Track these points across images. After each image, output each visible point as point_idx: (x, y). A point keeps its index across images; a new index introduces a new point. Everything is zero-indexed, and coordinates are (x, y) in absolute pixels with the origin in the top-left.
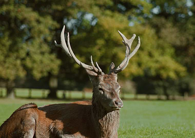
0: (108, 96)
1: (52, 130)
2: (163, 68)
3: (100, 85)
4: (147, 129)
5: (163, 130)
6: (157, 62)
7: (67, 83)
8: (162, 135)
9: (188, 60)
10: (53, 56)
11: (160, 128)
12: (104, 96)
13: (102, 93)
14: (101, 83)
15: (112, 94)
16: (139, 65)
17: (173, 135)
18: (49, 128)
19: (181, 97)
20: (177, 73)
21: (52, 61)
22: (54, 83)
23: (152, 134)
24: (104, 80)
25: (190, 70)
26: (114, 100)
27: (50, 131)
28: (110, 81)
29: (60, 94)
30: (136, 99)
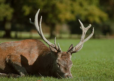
0: (62, 70)
1: (8, 61)
2: (91, 15)
3: (58, 60)
4: (78, 61)
5: (90, 61)
6: (86, 10)
7: (18, 26)
8: (89, 65)
9: (109, 8)
10: (8, 6)
11: (88, 59)
12: (59, 69)
13: (59, 66)
14: (59, 58)
15: (65, 69)
16: (73, 12)
17: (98, 65)
18: (5, 59)
19: (104, 36)
20: (101, 19)
21: (7, 9)
22: (8, 26)
23: (82, 64)
24: (61, 57)
25: (110, 16)
26: (66, 74)
27: (6, 62)
28: (66, 58)
29: (13, 34)
30: (70, 38)
